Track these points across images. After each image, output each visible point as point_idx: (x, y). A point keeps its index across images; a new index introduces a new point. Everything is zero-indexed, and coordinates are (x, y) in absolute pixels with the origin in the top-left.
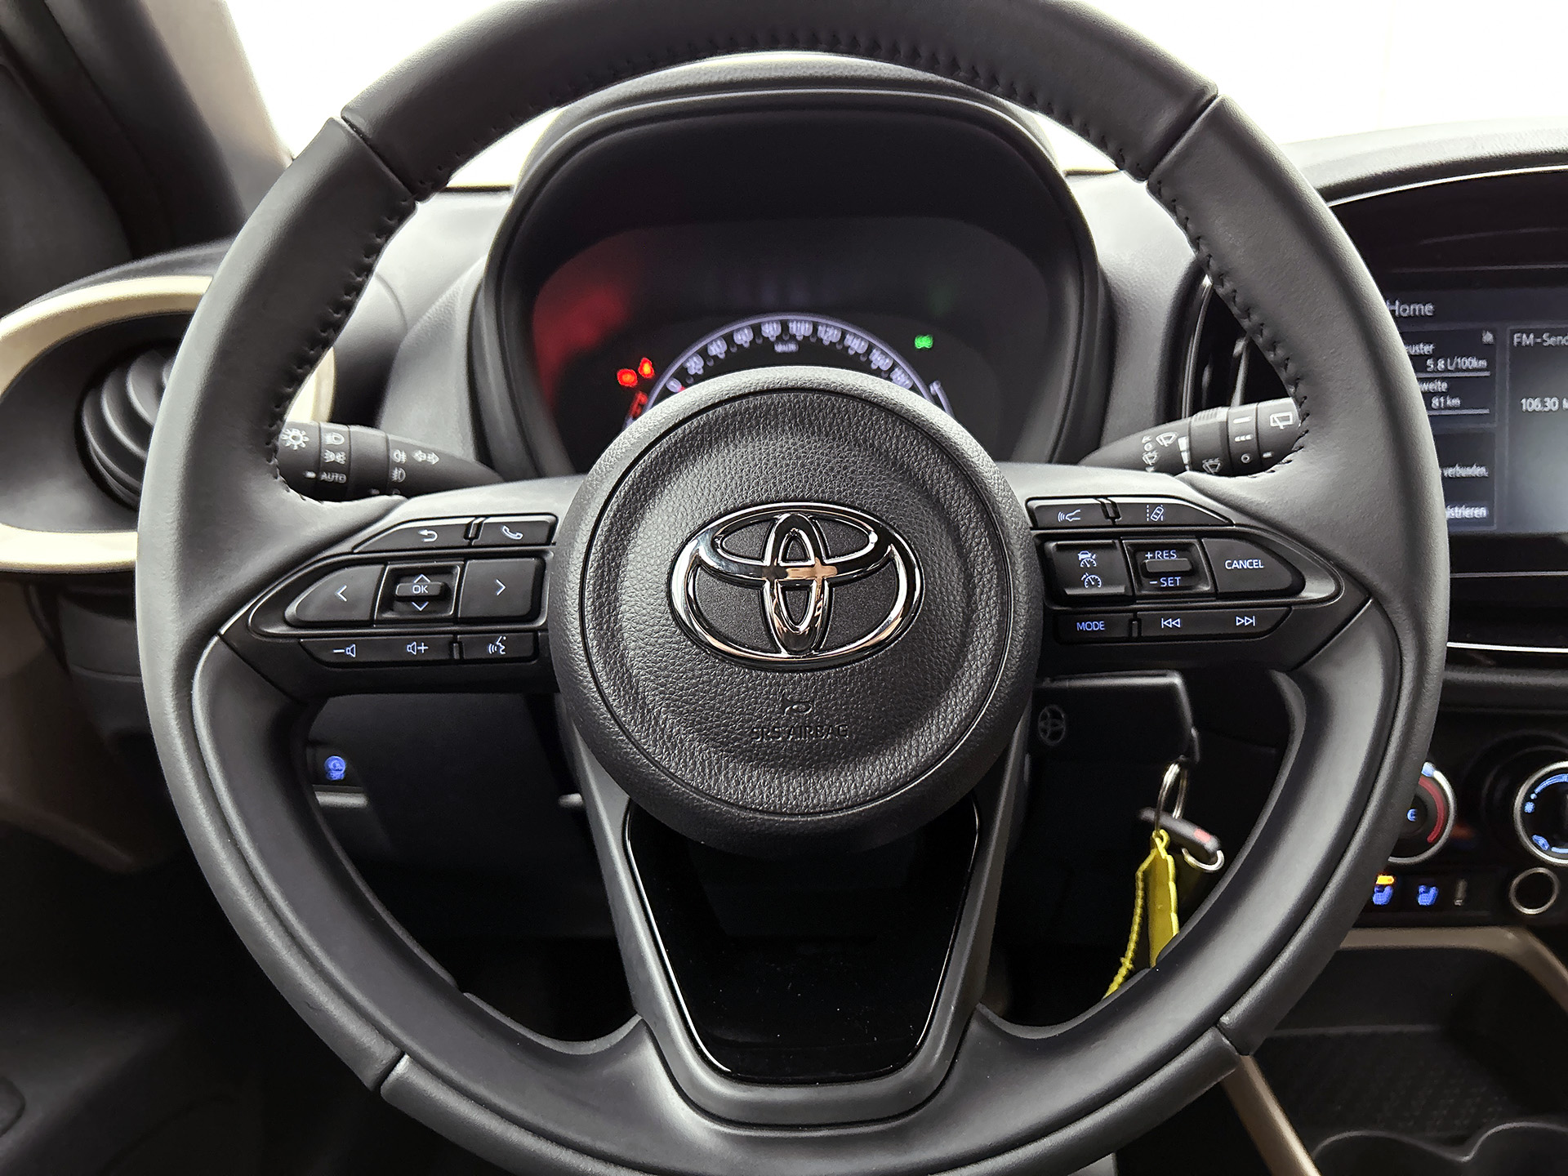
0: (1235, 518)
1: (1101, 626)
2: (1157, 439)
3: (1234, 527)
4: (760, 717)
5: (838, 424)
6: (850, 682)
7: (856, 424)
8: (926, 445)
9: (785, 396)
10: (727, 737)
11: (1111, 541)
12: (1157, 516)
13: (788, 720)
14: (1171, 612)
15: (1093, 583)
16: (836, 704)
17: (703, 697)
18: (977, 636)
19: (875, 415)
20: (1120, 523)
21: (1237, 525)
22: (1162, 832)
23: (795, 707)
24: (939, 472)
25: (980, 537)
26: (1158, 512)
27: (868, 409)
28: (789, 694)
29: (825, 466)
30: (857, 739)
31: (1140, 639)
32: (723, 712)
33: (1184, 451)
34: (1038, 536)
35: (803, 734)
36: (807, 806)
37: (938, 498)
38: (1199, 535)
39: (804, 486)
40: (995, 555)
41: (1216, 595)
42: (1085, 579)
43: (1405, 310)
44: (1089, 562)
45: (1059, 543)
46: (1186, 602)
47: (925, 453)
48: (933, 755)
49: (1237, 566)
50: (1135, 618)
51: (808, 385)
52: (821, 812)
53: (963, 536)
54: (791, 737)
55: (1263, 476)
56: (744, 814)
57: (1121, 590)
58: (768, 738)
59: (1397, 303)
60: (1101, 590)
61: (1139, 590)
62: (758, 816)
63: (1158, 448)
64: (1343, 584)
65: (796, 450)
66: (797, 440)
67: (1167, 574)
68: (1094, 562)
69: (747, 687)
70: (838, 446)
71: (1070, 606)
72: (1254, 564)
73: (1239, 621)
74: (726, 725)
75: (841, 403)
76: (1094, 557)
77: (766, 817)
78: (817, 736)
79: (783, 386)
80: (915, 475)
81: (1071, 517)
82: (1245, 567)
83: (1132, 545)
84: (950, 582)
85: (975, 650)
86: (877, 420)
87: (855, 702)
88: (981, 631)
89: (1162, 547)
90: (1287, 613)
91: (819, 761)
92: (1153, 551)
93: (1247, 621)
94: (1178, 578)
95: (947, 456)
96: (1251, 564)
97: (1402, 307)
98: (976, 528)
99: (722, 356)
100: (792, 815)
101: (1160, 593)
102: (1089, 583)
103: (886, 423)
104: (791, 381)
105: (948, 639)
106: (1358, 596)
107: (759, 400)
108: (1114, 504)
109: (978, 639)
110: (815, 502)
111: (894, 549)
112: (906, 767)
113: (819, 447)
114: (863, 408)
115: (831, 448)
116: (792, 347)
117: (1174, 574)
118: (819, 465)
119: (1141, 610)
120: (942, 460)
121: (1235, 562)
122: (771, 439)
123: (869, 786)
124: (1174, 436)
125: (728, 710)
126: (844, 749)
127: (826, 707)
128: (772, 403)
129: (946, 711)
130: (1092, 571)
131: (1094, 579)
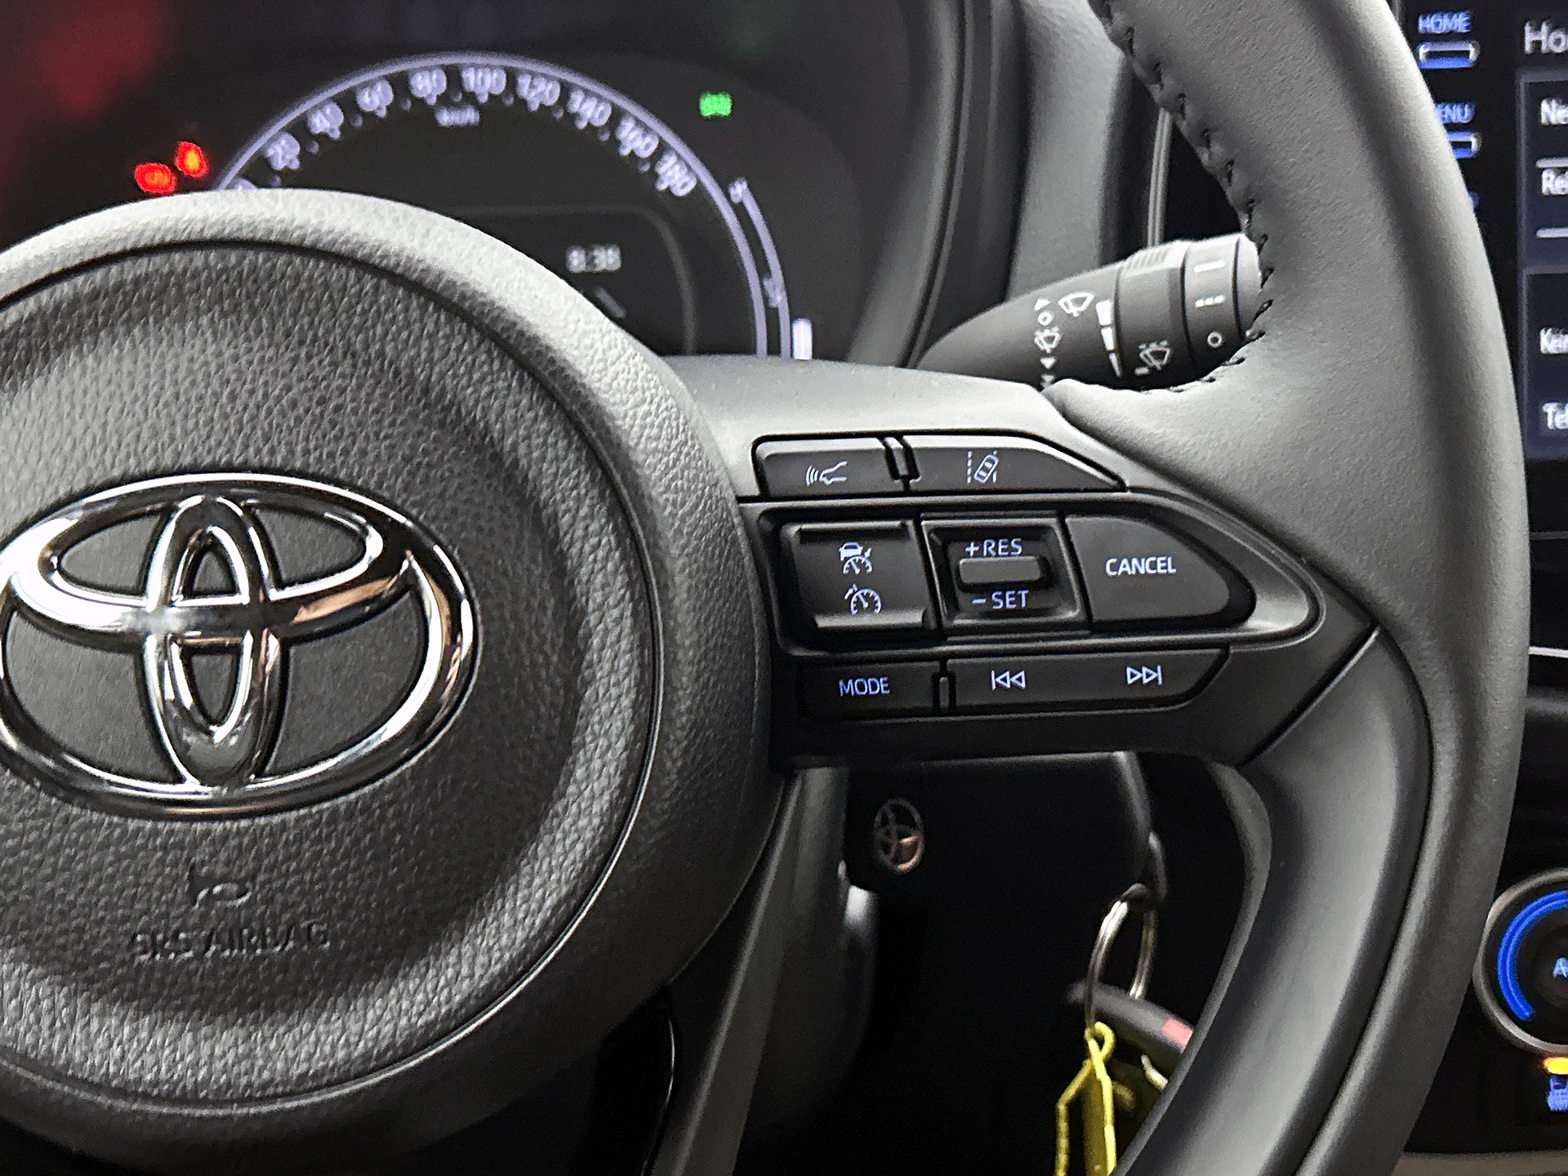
0: (1132, 473)
1: (881, 686)
2: (1061, 303)
3: (1128, 494)
4: (146, 912)
5: (309, 313)
6: (328, 837)
7: (347, 311)
8: (489, 352)
9: (199, 258)
10: (84, 953)
11: (897, 523)
12: (985, 474)
13: (204, 916)
14: (1007, 660)
15: (866, 605)
16: (301, 882)
17: (29, 875)
18: (593, 733)
19: (383, 293)
20: (921, 488)
21: (1134, 489)
22: (1100, 1027)
23: (217, 889)
24: (517, 405)
25: (600, 533)
26: (989, 465)
27: (369, 284)
28: (203, 863)
29: (279, 399)
30: (348, 950)
31: (953, 710)
32: (72, 904)
33: (1107, 326)
34: (767, 514)
35: (236, 940)
36: (249, 1085)
37: (516, 461)
38: (1062, 510)
39: (232, 441)
40: (628, 570)
41: (1092, 626)
42: (851, 596)
43: (1558, 42)
44: (859, 564)
45: (806, 526)
46: (1037, 640)
47: (485, 368)
48: (502, 974)
49: (1127, 569)
50: (944, 671)
51: (245, 234)
52: (275, 1097)
53: (566, 534)
54: (213, 948)
55: (1195, 390)
56: (121, 1104)
57: (914, 618)
58: (166, 953)
59: (1544, 28)
60: (879, 619)
61: (951, 617)
62: (151, 1108)
63: (1061, 319)
64: (1323, 605)
65: (220, 366)
66: (224, 347)
67: (1004, 587)
68: (868, 564)
69: (117, 852)
70: (309, 357)
71: (826, 650)
72: (1159, 565)
73: (1132, 675)
74: (80, 930)
75: (315, 268)
76: (867, 554)
77: (165, 1110)
78: (264, 946)
79: (193, 237)
80: (468, 413)
81: (829, 476)
82: (1142, 571)
83: (937, 530)
84: (538, 625)
85: (590, 761)
86: (389, 306)
87: (341, 876)
88: (601, 722)
89: (996, 533)
90: (1222, 659)
91: (272, 995)
92: (979, 541)
93: (1146, 675)
94: (1024, 593)
95: (530, 374)
96: (1153, 566)
97: (1554, 36)
98: (591, 516)
99: (336, 135)
100: (218, 1103)
101: (988, 622)
102: (859, 604)
103: (406, 310)
104: (211, 227)
105: (532, 742)
106: (1349, 627)
107: (143, 266)
108: (908, 451)
109: (596, 737)
110: (255, 471)
111: (415, 565)
112: (449, 1000)
113: (271, 359)
114: (359, 280)
115: (295, 361)
116: (470, 116)
117: (1017, 586)
118: (266, 396)
119: (953, 655)
120: (521, 383)
121: (1125, 561)
122: (171, 345)
123: (376, 1039)
124: (1090, 297)
125: (82, 900)
126: (323, 968)
127: (282, 889)
128: (171, 273)
129: (529, 885)
130: (863, 581)
131: (867, 597)
